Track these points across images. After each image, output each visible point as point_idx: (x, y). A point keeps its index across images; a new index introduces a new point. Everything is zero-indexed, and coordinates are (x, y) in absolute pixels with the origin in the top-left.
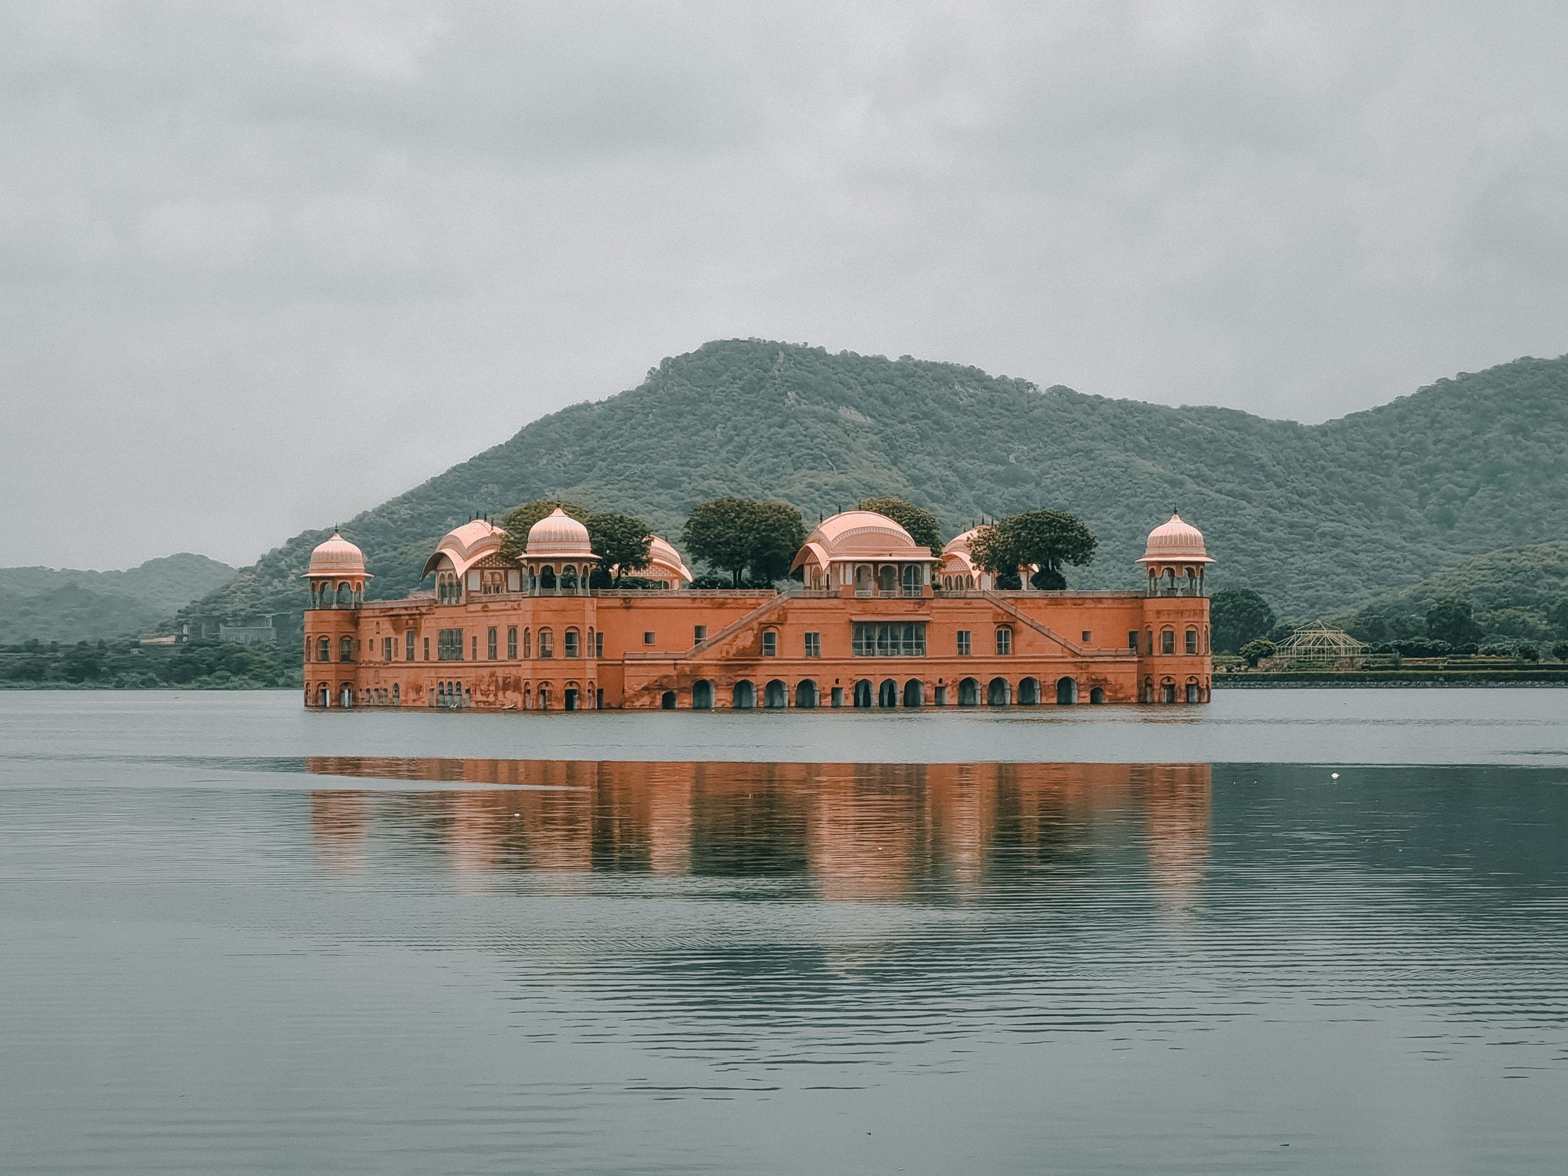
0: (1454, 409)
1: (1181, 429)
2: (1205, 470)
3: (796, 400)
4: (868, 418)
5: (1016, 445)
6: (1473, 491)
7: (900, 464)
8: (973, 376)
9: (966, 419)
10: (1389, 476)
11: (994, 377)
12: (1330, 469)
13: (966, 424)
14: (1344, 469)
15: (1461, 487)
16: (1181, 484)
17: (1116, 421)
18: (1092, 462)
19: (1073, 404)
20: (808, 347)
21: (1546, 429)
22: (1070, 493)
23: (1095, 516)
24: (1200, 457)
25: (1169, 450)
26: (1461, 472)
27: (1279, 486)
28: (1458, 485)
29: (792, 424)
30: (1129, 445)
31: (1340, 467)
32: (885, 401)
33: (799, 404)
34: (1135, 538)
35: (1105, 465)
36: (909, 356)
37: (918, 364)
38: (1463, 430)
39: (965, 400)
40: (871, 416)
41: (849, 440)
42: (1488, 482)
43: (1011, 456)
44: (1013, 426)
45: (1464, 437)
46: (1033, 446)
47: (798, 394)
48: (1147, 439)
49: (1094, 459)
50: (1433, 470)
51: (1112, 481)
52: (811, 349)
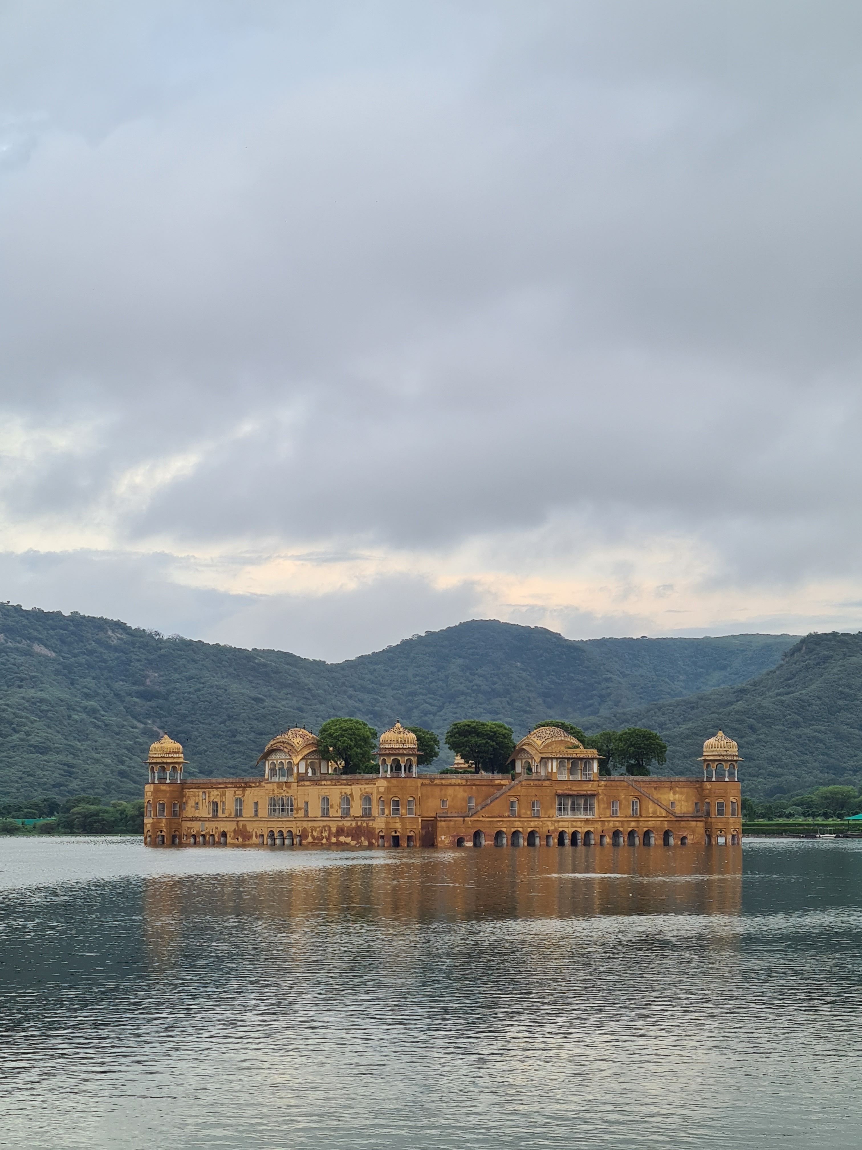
0: (425, 654)
1: (257, 664)
2: (274, 692)
3: (5, 640)
4: (52, 652)
5: (150, 673)
6: (441, 708)
7: (76, 685)
8: (119, 626)
9: (117, 654)
10: (385, 697)
11: (133, 628)
12: (350, 692)
13: (117, 658)
14: (358, 693)
15: (432, 706)
16: (263, 701)
17: (214, 658)
18: (202, 685)
19: (186, 646)
20: (10, 604)
21: (484, 668)
22: (189, 706)
23: (206, 721)
24: (270, 683)
25: (250, 678)
26: (432, 696)
27: (321, 703)
28: (430, 704)
29: (4, 656)
30: (225, 674)
31: (356, 691)
32: (63, 642)
33: (7, 643)
34: (235, 736)
35: (212, 687)
36: (77, 612)
37: (83, 617)
38: (432, 669)
39: (115, 642)
40: (54, 651)
41: (43, 668)
42: (450, 702)
43: (148, 680)
44: (148, 660)
45: (432, 673)
46: (161, 673)
47: (5, 635)
48: (235, 670)
49: (203, 683)
50: (414, 694)
51: (217, 698)
52: (12, 606)
